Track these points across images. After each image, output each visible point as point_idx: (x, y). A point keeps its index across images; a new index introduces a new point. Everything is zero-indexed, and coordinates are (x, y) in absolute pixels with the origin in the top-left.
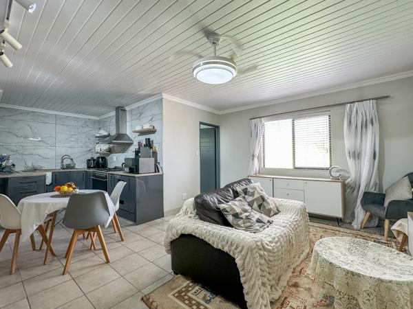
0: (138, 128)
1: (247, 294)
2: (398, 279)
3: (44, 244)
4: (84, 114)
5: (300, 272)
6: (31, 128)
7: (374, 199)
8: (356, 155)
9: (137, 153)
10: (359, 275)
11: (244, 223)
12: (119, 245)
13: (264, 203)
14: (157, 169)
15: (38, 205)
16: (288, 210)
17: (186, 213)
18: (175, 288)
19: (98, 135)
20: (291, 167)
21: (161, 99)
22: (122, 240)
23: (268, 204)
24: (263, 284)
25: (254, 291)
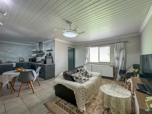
0: (47, 49)
1: (77, 102)
2: (122, 97)
3: (11, 87)
4: (28, 44)
5: (97, 95)
6: (8, 48)
7: (123, 72)
8: (118, 59)
9: (46, 57)
10: (111, 96)
11: (79, 80)
12: (38, 87)
13: (87, 74)
14: (53, 62)
15: (9, 75)
16: (95, 76)
17: (60, 77)
18: (55, 101)
19: (33, 51)
20: (98, 62)
21: (54, 40)
22: (40, 85)
23: (88, 74)
24: (83, 99)
25: (79, 101)
